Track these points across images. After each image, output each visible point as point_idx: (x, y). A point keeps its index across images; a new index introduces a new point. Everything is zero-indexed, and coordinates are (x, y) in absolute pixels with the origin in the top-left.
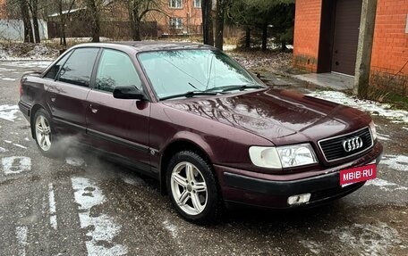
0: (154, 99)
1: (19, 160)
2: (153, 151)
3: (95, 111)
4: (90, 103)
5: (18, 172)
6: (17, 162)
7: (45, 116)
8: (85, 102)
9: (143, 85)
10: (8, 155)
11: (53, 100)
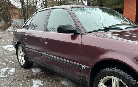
0: (84, 33)
1: (9, 69)
2: (84, 67)
3: (46, 43)
4: (44, 38)
5: (6, 76)
6: (8, 70)
7: (22, 47)
8: (41, 38)
9: (76, 24)
10: (5, 66)
11: (26, 39)
